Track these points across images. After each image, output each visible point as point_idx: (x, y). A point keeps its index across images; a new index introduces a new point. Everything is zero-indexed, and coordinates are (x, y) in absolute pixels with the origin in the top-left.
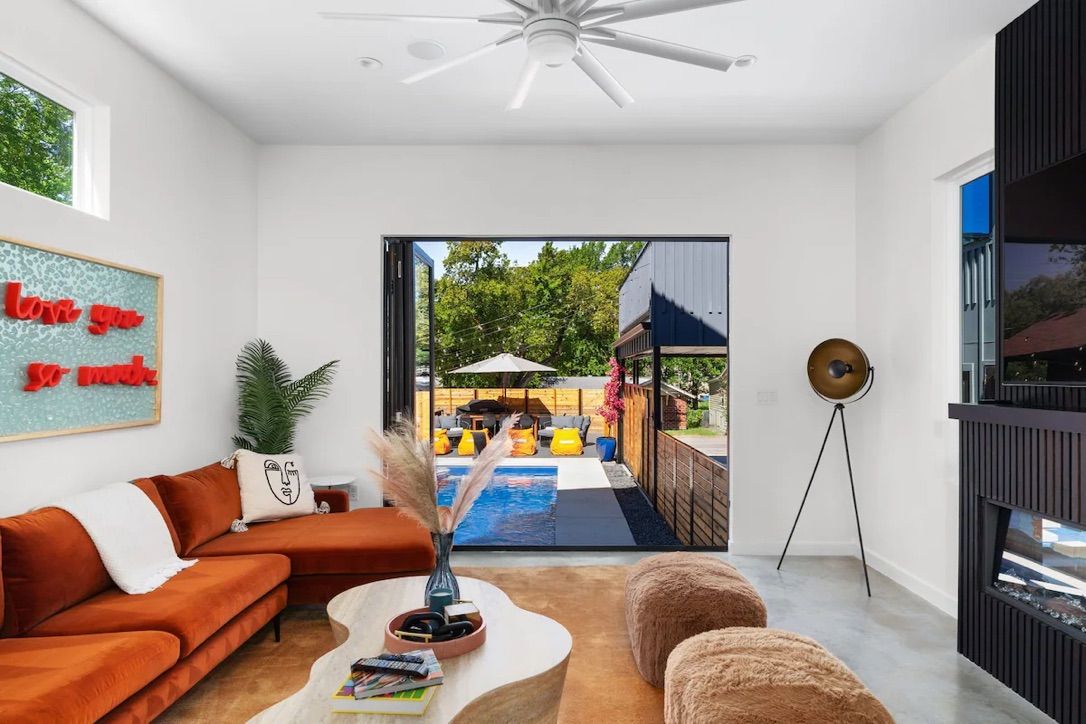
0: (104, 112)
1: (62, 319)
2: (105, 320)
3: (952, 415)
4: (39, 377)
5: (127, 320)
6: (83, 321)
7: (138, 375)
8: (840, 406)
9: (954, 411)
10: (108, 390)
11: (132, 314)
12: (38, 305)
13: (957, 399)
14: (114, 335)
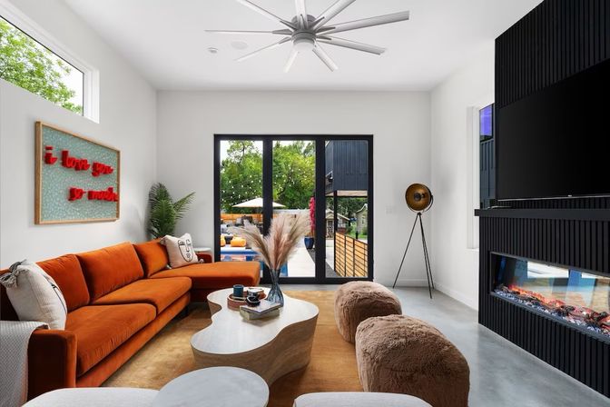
0: (97, 74)
1: (83, 169)
2: (100, 170)
3: (476, 215)
4: (74, 195)
5: (107, 170)
6: (90, 169)
7: (111, 196)
8: (420, 214)
9: (477, 212)
10: (99, 202)
11: (109, 167)
12: (74, 161)
13: (478, 208)
14: (102, 177)
